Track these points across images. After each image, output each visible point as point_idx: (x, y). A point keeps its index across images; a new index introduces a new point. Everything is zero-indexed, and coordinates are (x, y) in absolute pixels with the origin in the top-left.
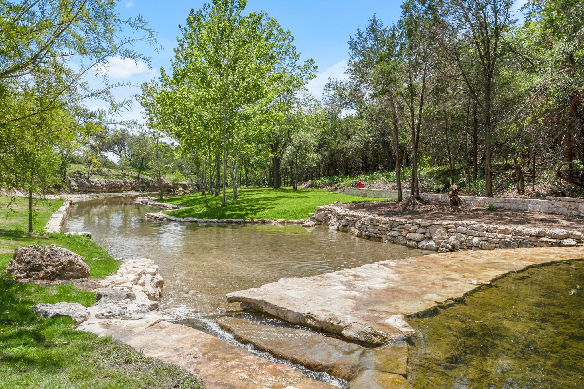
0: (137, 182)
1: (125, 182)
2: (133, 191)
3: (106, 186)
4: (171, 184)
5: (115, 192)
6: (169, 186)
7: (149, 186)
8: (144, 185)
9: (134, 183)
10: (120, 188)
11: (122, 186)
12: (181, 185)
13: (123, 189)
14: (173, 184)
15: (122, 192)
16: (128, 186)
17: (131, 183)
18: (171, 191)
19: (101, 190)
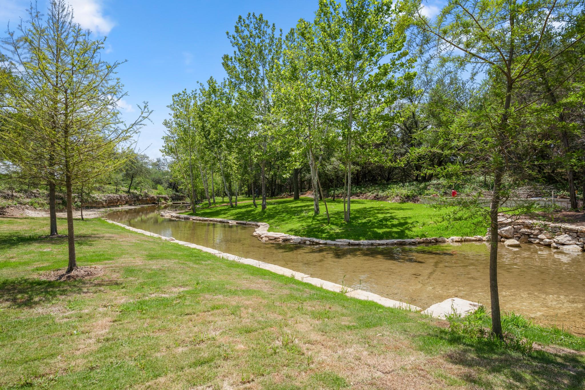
0: (130, 196)
1: (121, 197)
2: (127, 205)
3: (106, 201)
4: (156, 197)
5: (113, 206)
6: (155, 199)
7: (138, 200)
8: (135, 199)
9: (127, 198)
10: (117, 202)
11: (119, 200)
12: (162, 197)
13: (118, 204)
14: (158, 197)
15: (118, 206)
16: (123, 201)
17: (125, 198)
18: (157, 204)
19: (101, 205)
